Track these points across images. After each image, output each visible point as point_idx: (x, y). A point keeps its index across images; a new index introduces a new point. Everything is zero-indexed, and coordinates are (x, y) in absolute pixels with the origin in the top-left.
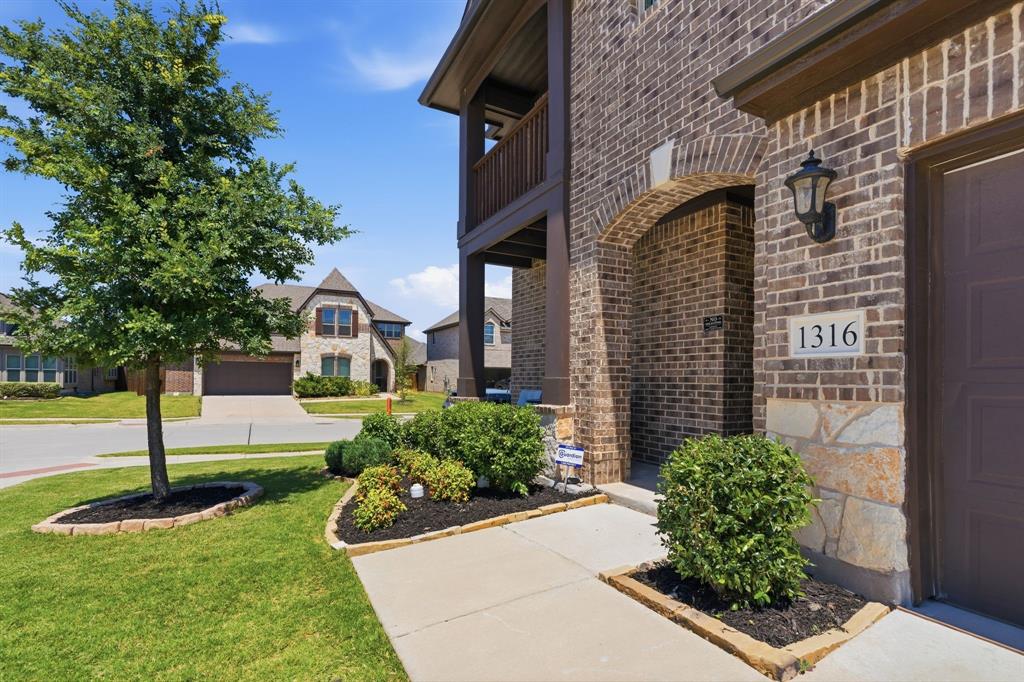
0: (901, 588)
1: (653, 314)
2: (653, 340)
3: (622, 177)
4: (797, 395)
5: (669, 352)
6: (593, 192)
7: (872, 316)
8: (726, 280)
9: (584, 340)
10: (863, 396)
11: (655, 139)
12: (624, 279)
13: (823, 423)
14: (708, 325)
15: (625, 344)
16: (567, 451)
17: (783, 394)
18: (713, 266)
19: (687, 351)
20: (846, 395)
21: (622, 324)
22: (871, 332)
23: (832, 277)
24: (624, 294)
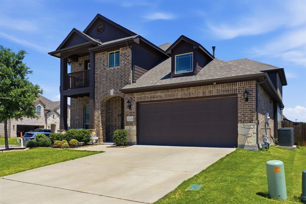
0: (136, 143)
1: (109, 113)
2: (109, 118)
3: (105, 91)
4: (128, 125)
5: (112, 120)
6: (100, 92)
7: (134, 117)
8: (121, 108)
9: (98, 118)
10: (133, 125)
11: (111, 88)
12: (105, 107)
13: (130, 128)
14: (118, 116)
15: (105, 119)
16: (95, 137)
17: (126, 125)
18: (119, 106)
19: (115, 120)
20: (132, 125)
21: (104, 115)
22: (134, 119)
23: (131, 113)
24: (105, 110)
